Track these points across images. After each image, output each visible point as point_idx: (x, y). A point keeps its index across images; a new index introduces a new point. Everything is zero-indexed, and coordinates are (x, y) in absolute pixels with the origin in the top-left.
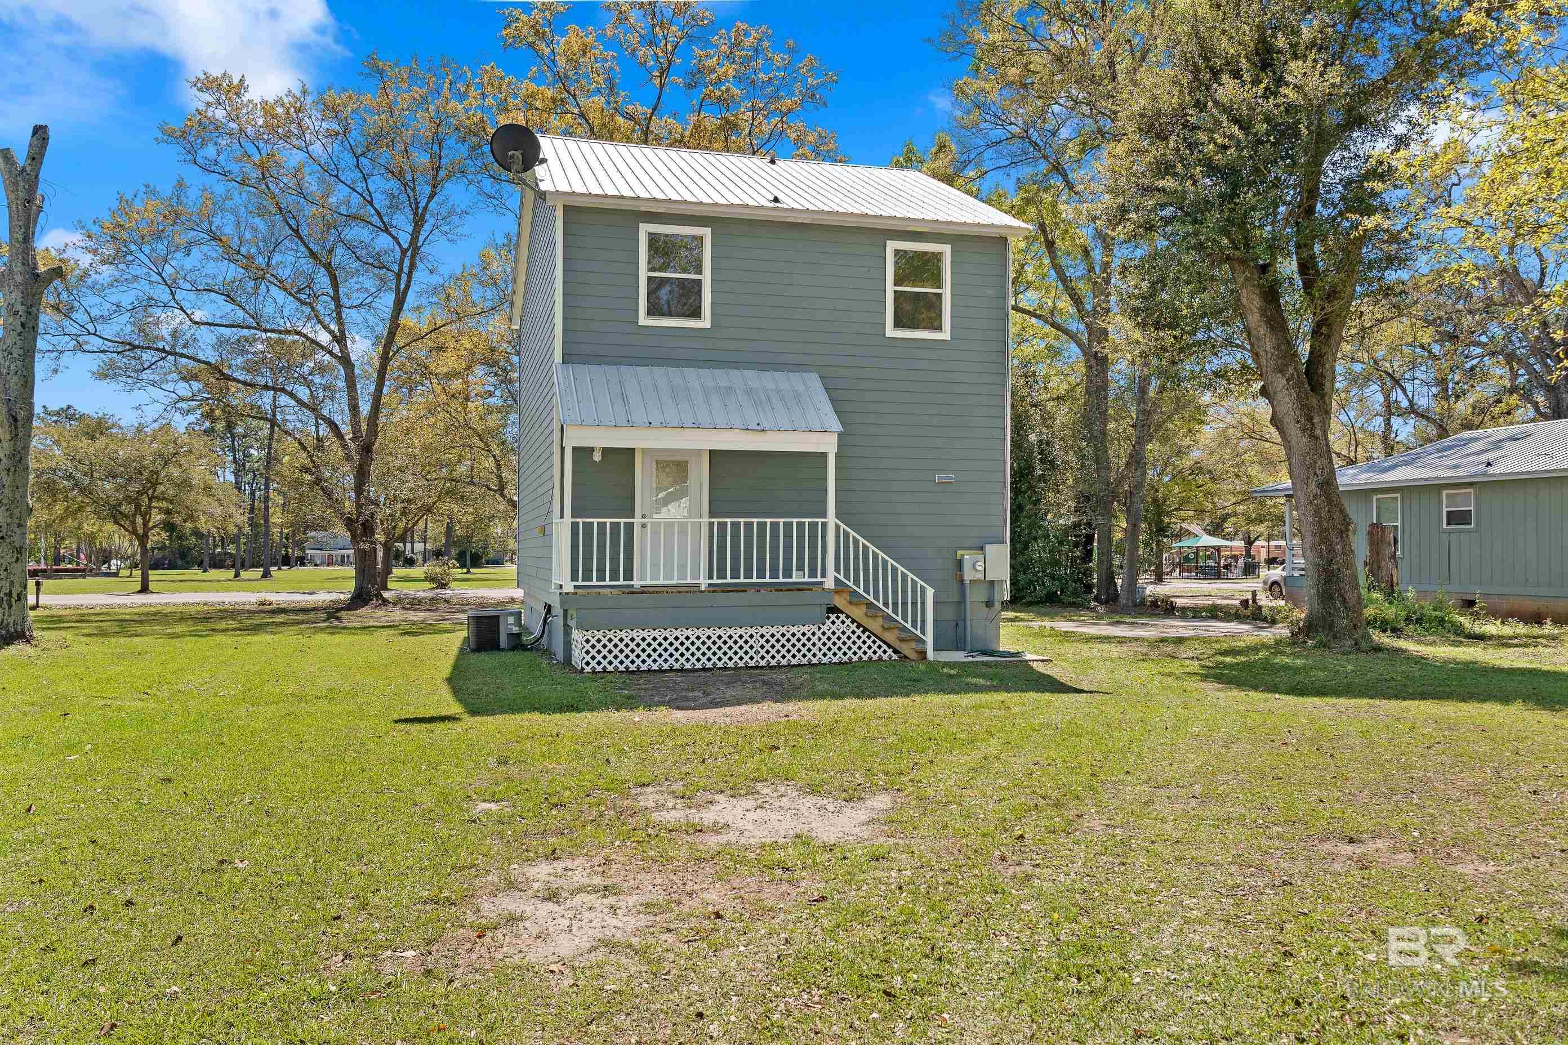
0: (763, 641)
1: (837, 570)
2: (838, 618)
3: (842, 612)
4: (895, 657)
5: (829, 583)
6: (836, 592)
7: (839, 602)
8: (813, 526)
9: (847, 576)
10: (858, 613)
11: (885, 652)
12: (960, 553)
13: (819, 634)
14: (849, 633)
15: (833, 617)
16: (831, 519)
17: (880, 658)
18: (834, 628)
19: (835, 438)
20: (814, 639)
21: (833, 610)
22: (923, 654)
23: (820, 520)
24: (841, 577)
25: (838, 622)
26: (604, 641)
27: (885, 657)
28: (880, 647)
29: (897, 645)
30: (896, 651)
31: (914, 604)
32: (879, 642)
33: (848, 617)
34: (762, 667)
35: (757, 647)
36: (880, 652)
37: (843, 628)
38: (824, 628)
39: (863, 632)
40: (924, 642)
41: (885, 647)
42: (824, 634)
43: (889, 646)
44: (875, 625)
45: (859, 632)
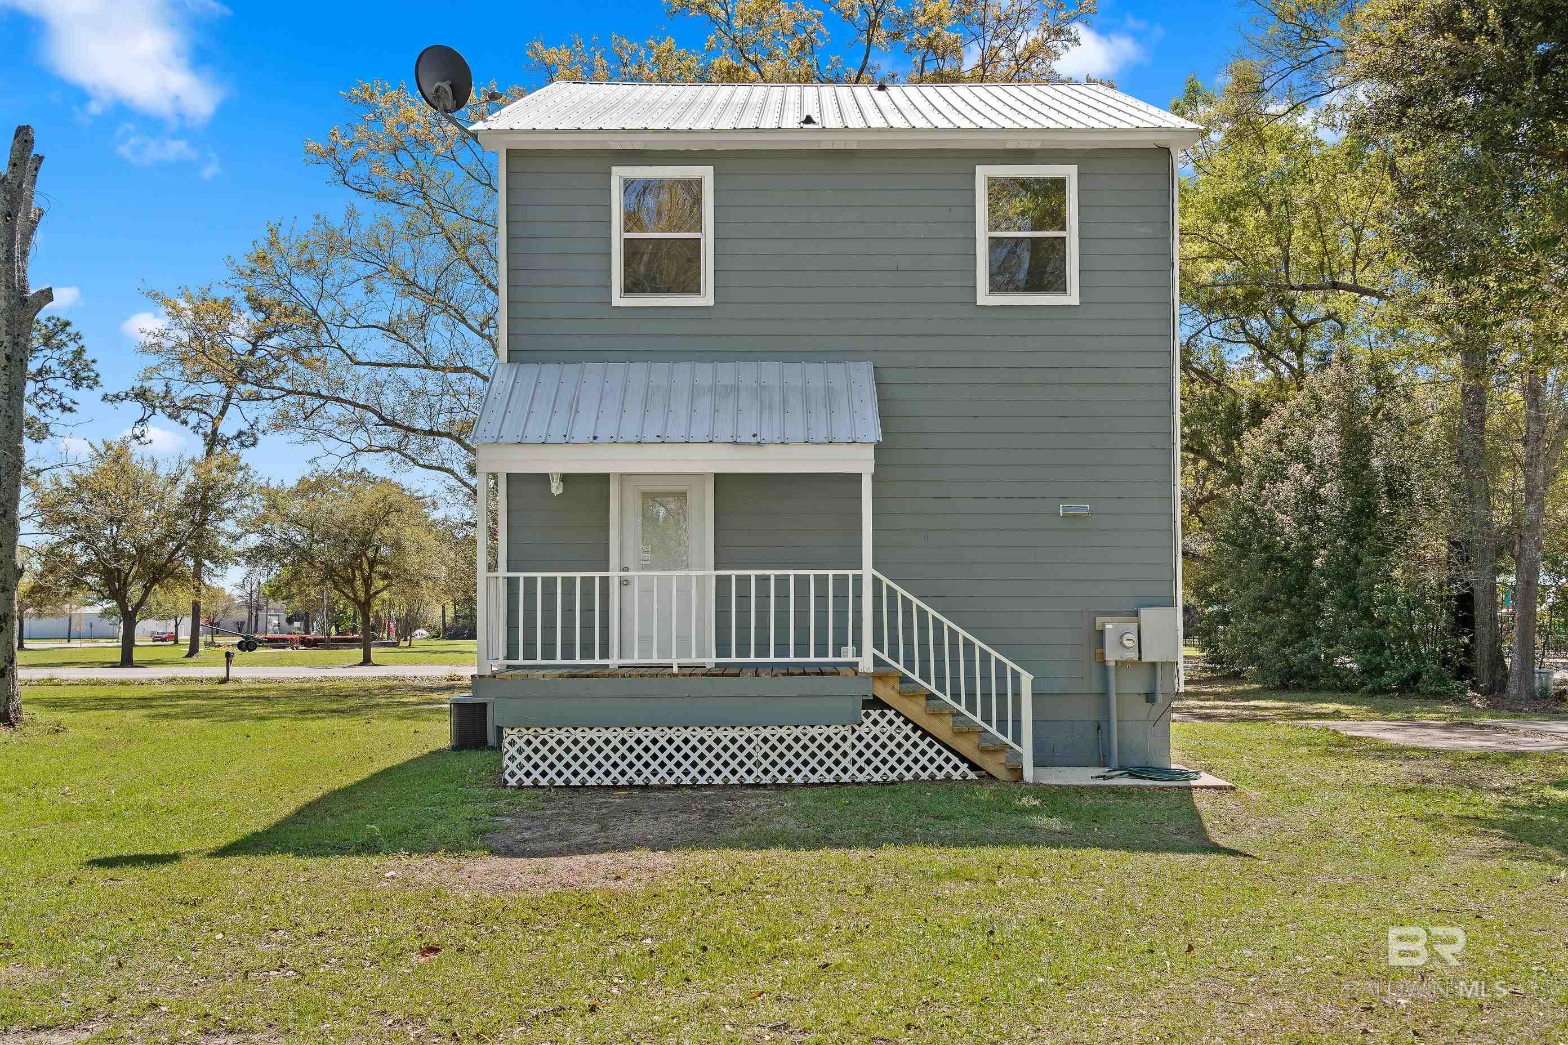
0: (766, 748)
1: (878, 644)
2: (883, 715)
3: (890, 708)
4: (972, 775)
5: (866, 665)
6: (877, 677)
7: (885, 692)
8: (841, 582)
9: (894, 655)
10: (915, 709)
11: (956, 768)
12: (1099, 620)
13: (852, 739)
14: (899, 738)
15: (875, 714)
16: (868, 571)
17: (948, 777)
18: (876, 730)
19: (870, 452)
20: (845, 747)
21: (876, 703)
22: (1017, 772)
23: (851, 572)
24: (885, 657)
25: (883, 722)
26: (536, 743)
27: (956, 775)
28: (947, 760)
29: (976, 758)
30: (973, 767)
31: (1002, 696)
32: (946, 753)
33: (898, 714)
34: (765, 786)
35: (758, 756)
36: (948, 768)
37: (890, 730)
38: (861, 731)
39: (922, 738)
40: (1020, 755)
41: (955, 760)
42: (860, 738)
43: (963, 759)
44: (941, 728)
45: (915, 737)
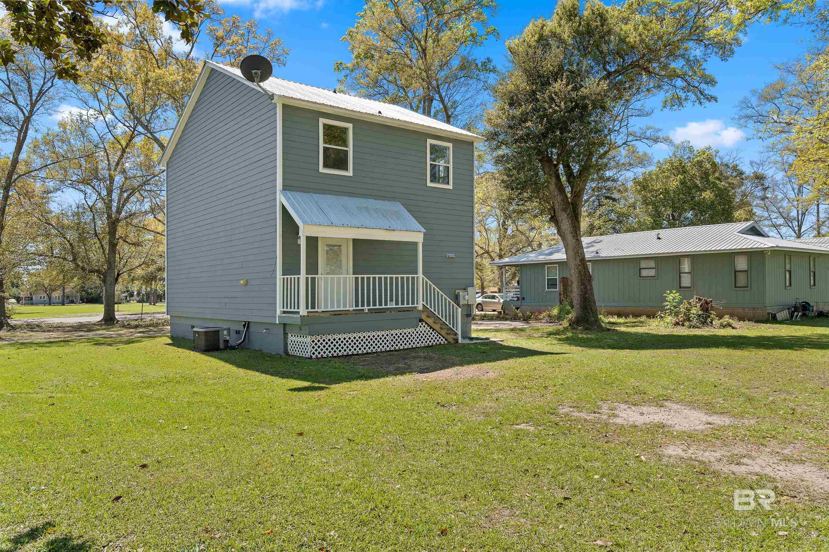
0: (392, 337)
1: (423, 301)
2: (422, 324)
3: (424, 321)
4: (446, 342)
5: (420, 308)
6: (423, 311)
7: (424, 317)
8: (413, 278)
9: (427, 304)
10: (430, 321)
11: (442, 340)
12: (457, 291)
13: (415, 332)
14: (427, 332)
15: (420, 324)
16: (420, 275)
17: (440, 343)
18: (421, 329)
19: (422, 235)
20: (414, 335)
21: (421, 320)
22: (456, 341)
23: (416, 276)
24: (425, 304)
25: (422, 326)
27: (442, 343)
28: (440, 338)
29: (446, 336)
30: (446, 340)
31: (453, 315)
32: (439, 336)
33: (426, 323)
34: (392, 351)
35: (390, 341)
36: (440, 340)
37: (424, 329)
38: (417, 330)
39: (433, 331)
40: (456, 334)
41: (442, 338)
42: (417, 332)
43: (444, 338)
44: (437, 327)
45: (431, 331)
